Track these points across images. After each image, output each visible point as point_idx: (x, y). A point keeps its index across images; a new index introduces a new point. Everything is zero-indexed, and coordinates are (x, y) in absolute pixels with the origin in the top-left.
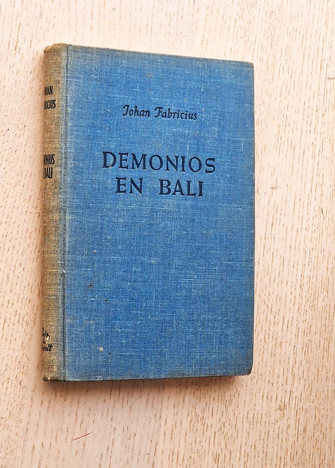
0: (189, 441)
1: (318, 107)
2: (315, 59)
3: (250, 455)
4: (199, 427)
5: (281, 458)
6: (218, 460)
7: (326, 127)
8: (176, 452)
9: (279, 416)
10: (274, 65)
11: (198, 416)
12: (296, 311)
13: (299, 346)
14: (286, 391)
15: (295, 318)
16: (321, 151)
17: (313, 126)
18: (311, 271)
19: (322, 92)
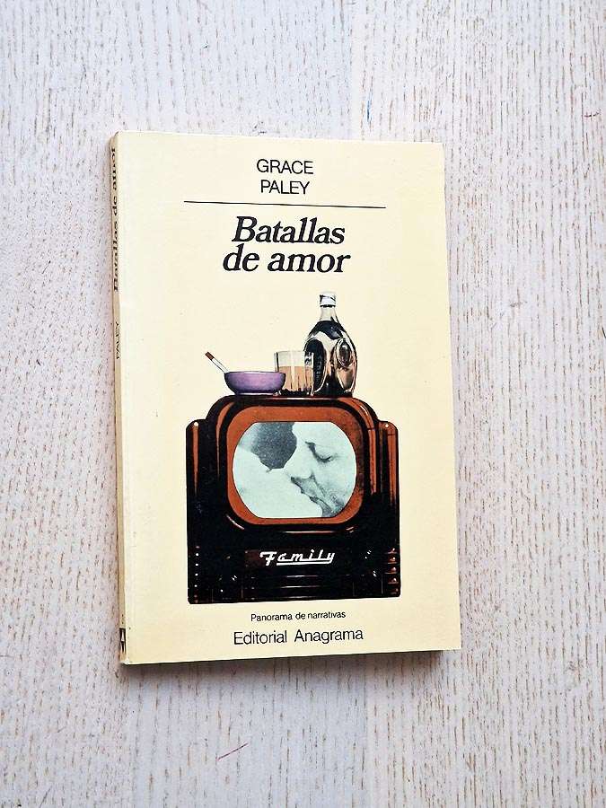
0: (419, 738)
1: (575, 163)
2: (560, 86)
3: (528, 750)
4: (435, 712)
5: (583, 750)
6: (475, 765)
7: (593, 194)
8: (399, 760)
9: (572, 681)
10: (490, 105)
11: (431, 694)
12: (579, 502)
13: (592, 559)
14: (578, 638)
15: (579, 514)
16: (589, 234)
17: (571, 195)
18: (596, 435)
19: (579, 139)
